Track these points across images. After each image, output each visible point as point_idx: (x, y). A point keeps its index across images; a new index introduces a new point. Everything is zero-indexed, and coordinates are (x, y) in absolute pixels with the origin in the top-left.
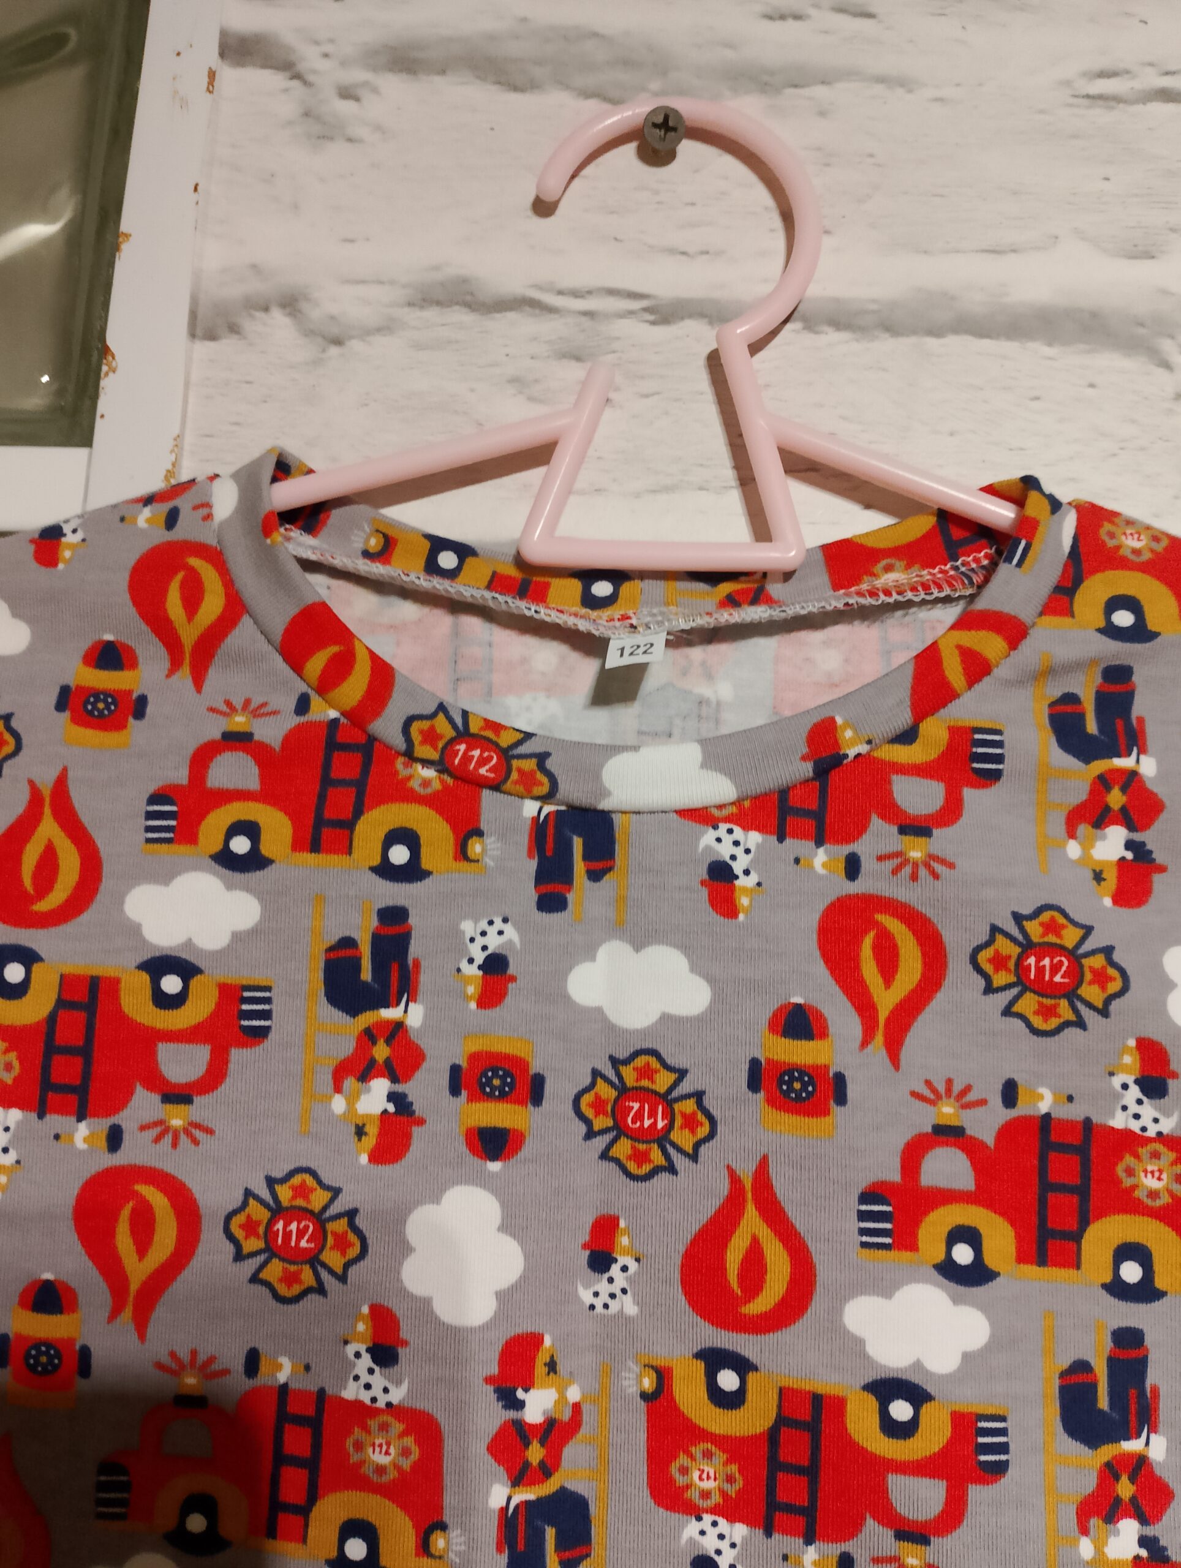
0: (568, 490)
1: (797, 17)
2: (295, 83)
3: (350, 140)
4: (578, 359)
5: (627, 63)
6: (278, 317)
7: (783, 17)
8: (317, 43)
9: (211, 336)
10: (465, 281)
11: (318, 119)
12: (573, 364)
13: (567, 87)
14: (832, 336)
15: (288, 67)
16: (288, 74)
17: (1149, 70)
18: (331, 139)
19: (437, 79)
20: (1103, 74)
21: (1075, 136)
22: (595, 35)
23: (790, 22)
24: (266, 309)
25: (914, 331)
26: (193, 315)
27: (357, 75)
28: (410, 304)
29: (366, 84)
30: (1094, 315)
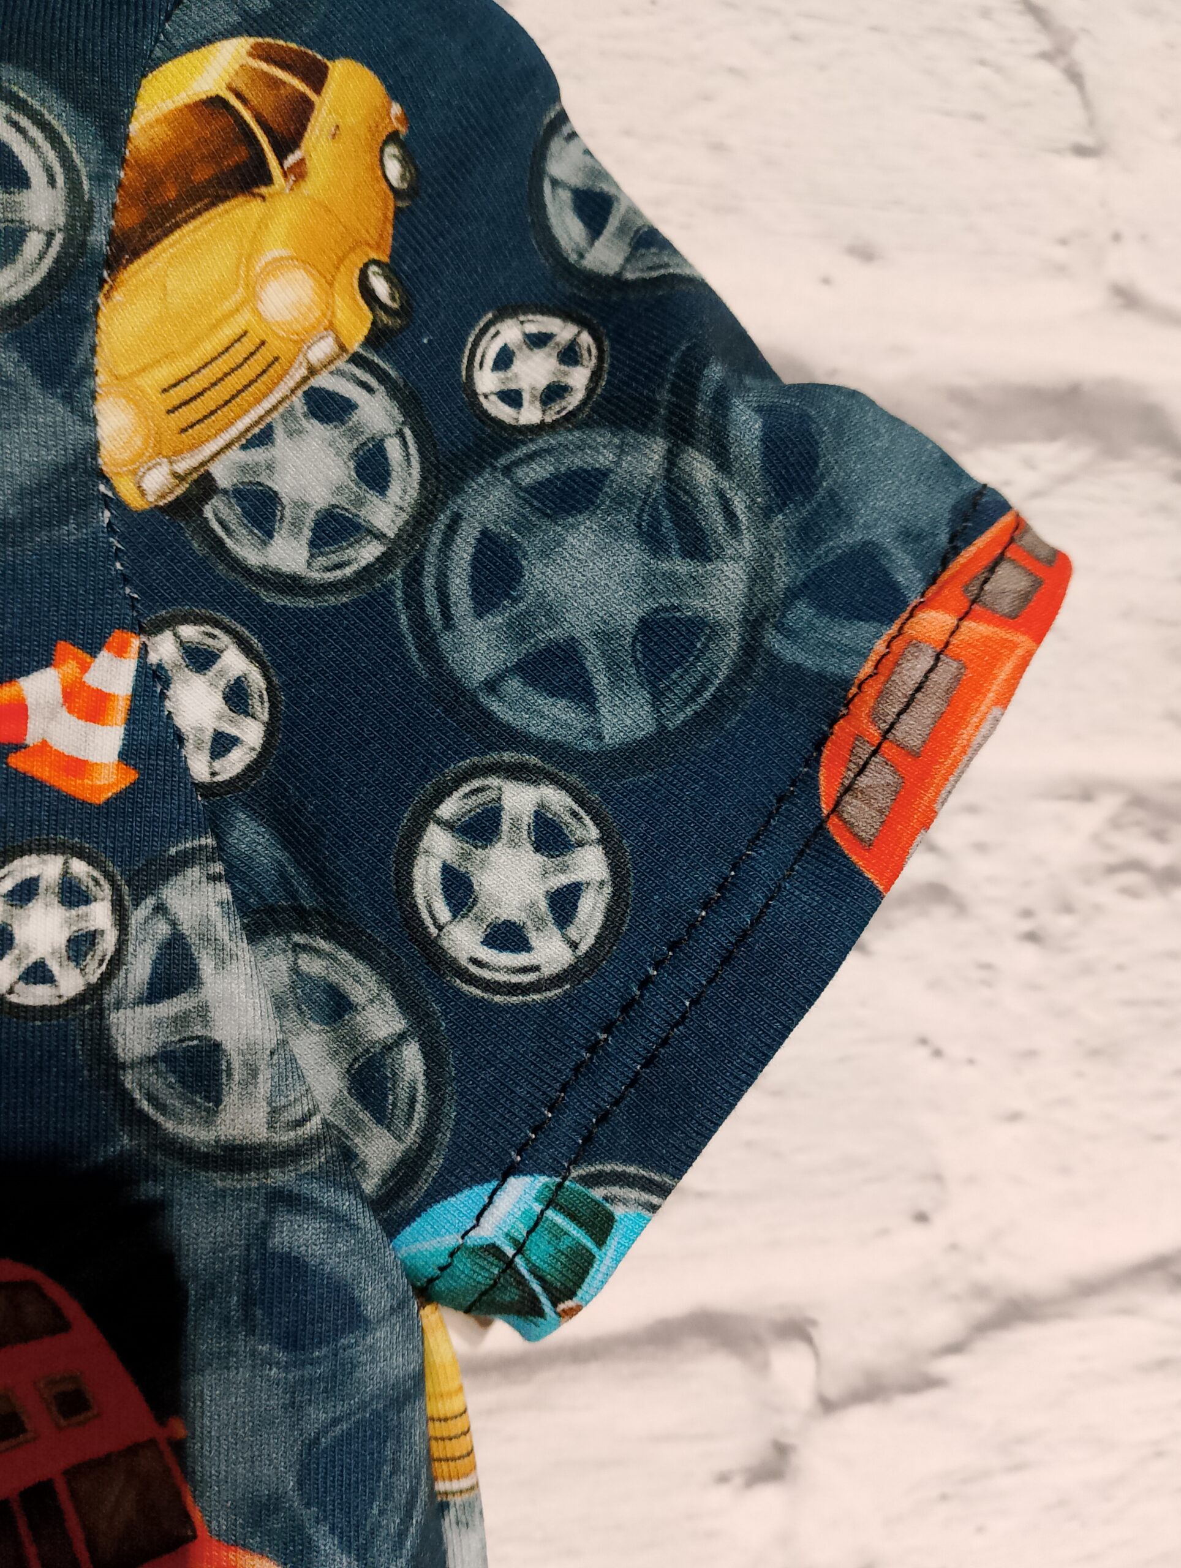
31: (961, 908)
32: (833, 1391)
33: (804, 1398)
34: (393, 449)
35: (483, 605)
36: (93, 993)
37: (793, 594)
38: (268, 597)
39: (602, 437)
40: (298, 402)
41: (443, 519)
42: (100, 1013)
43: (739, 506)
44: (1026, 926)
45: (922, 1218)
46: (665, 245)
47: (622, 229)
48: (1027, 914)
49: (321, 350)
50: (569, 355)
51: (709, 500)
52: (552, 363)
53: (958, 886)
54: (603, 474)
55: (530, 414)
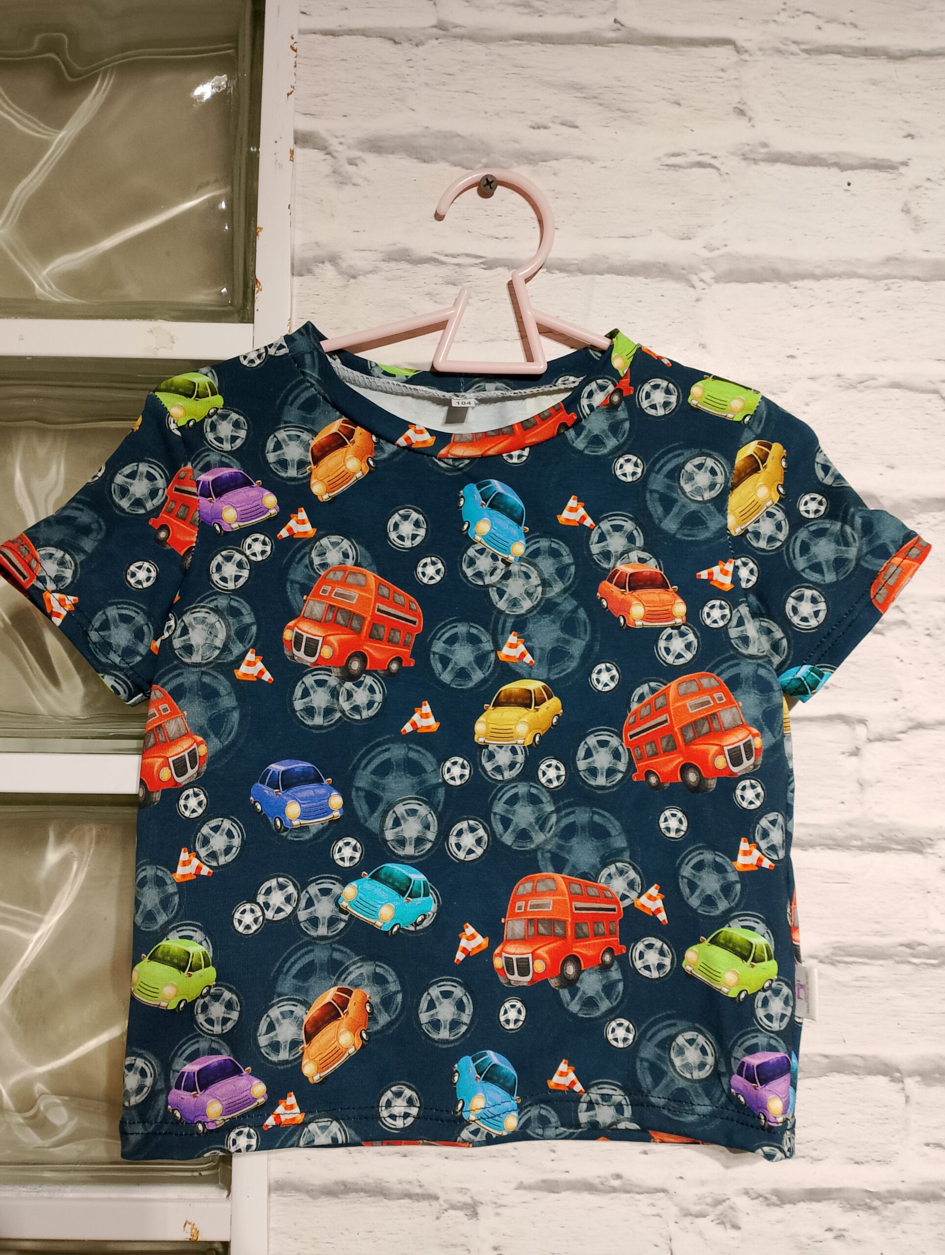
0: (452, 341)
1: (545, 128)
2: (328, 157)
3: (354, 185)
4: (455, 285)
5: (473, 150)
6: (328, 265)
7: (539, 128)
8: (337, 137)
9: (301, 275)
10: (406, 250)
11: (340, 174)
12: (453, 286)
13: (447, 161)
14: (558, 275)
15: (324, 148)
16: (325, 152)
17: (693, 153)
18: (346, 184)
19: (390, 156)
20: (674, 155)
21: (661, 184)
22: (459, 135)
23: (542, 130)
24: (323, 263)
25: (592, 273)
26: (292, 265)
27: (356, 153)
28: (384, 260)
29: (359, 158)
30: (665, 265)
31: (910, 627)
32: (871, 738)
33: (864, 738)
34: (783, 523)
35: (802, 555)
36: (726, 625)
37: (867, 553)
38: (758, 553)
39: (827, 521)
40: (765, 514)
41: (794, 537)
42: (727, 629)
43: (856, 536)
44: (927, 632)
45: (896, 700)
46: (843, 479)
47: (832, 475)
48: (928, 629)
49: (769, 503)
50: (820, 503)
51: (850, 535)
52: (817, 504)
53: (909, 621)
54: (827, 529)
55: (812, 516)
